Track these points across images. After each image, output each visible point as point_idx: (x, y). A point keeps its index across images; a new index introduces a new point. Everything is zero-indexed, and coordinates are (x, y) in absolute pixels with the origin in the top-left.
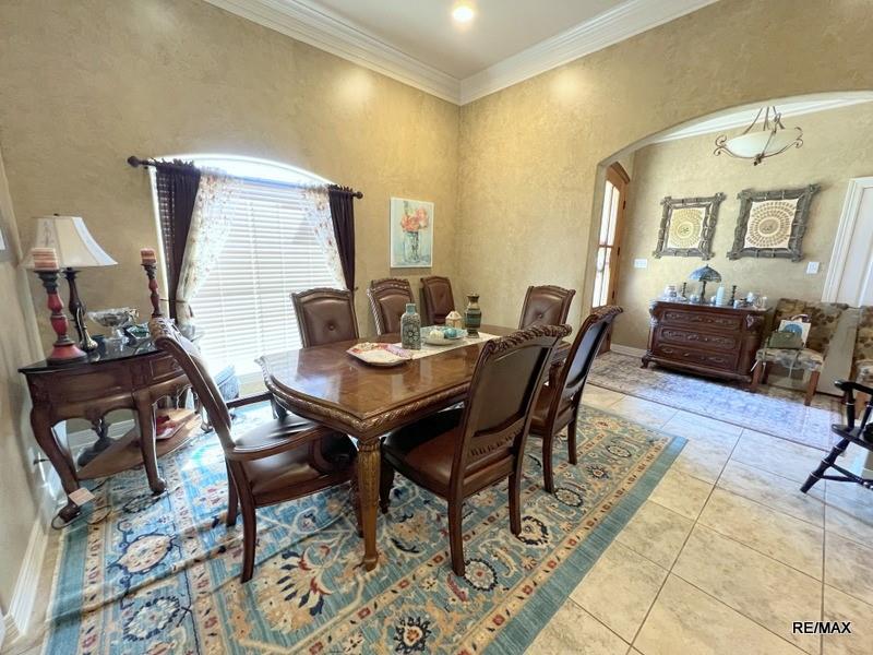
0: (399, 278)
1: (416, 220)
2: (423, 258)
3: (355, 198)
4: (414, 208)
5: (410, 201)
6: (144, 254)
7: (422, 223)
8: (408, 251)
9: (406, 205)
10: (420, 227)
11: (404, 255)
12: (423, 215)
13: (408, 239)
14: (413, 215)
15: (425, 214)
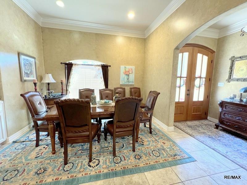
0: (122, 87)
1: (128, 71)
2: (131, 82)
3: (109, 67)
4: (128, 68)
5: (126, 66)
6: (61, 80)
7: (130, 72)
8: (126, 80)
9: (125, 67)
10: (130, 73)
11: (124, 81)
12: (131, 70)
13: (126, 76)
14: (127, 70)
15: (132, 69)
